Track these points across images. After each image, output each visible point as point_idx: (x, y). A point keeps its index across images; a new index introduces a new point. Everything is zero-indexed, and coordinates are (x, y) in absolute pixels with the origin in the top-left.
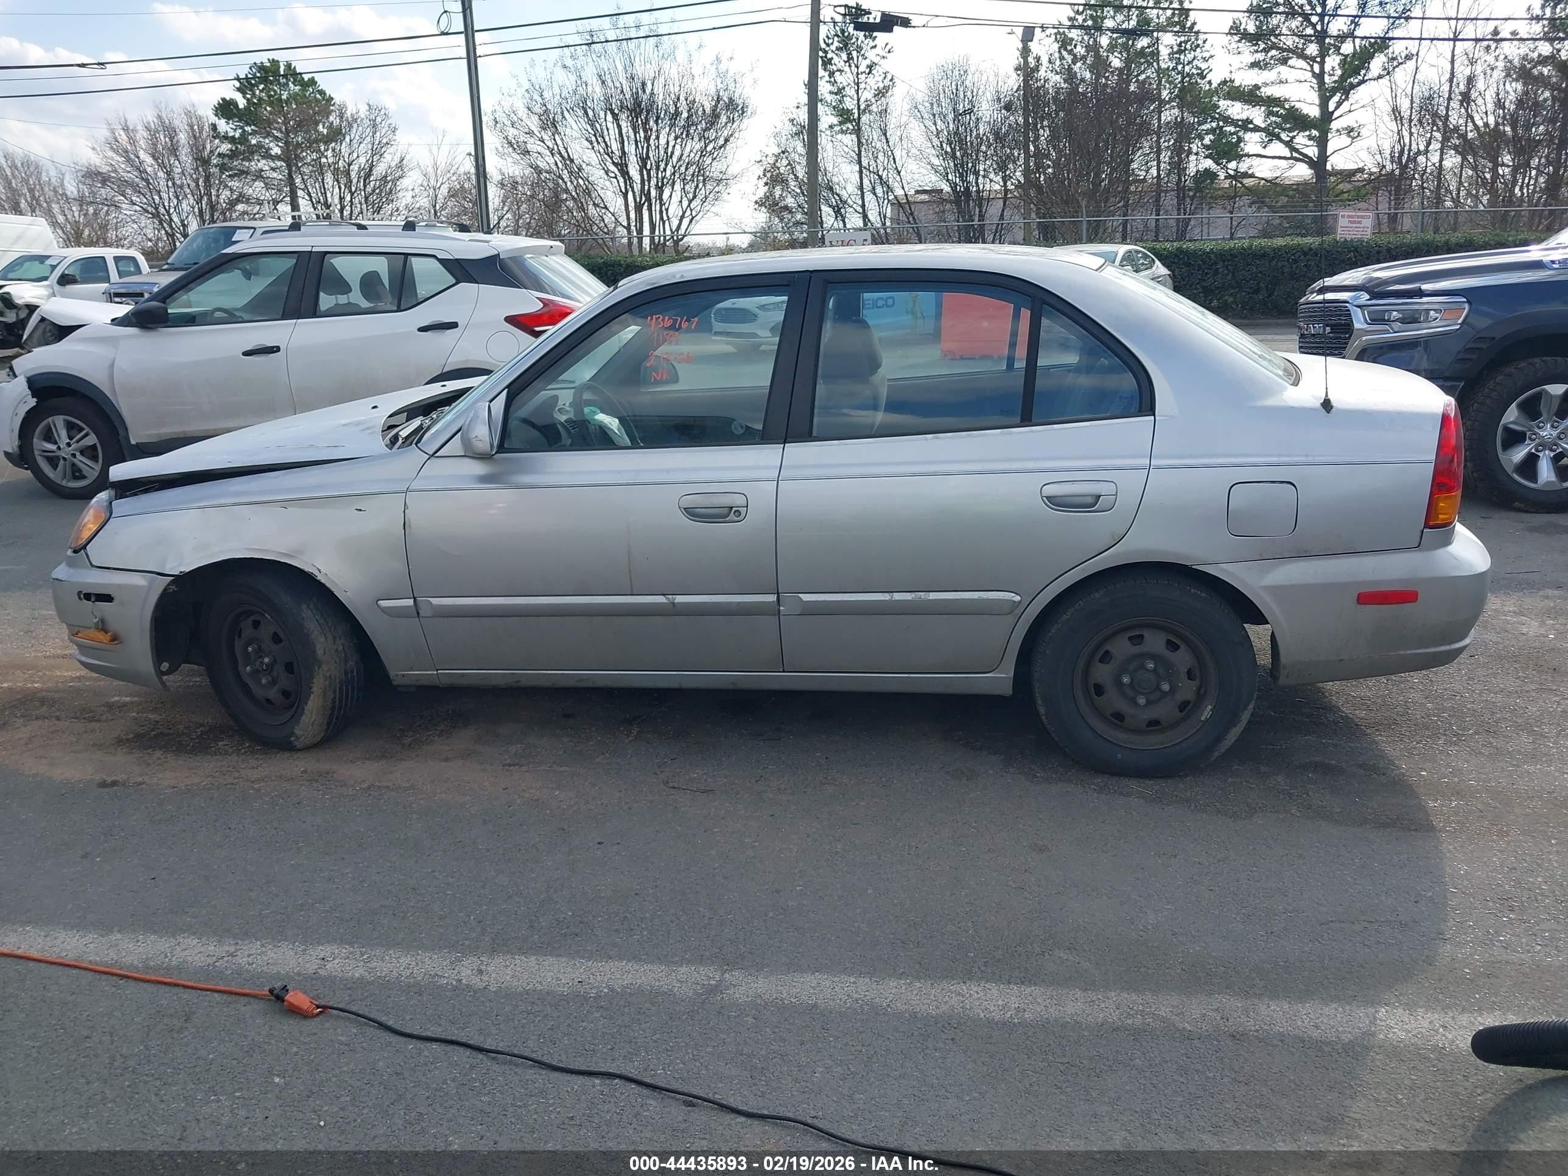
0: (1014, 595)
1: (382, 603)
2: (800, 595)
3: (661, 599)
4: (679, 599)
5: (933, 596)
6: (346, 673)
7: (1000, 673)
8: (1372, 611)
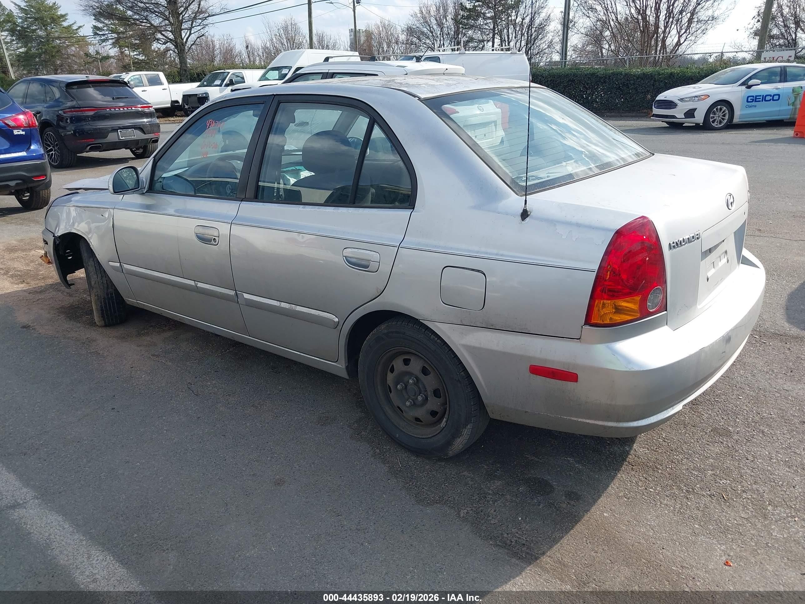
0: (335, 317)
1: (111, 263)
2: (244, 294)
3: (192, 283)
4: (200, 285)
5: (299, 308)
6: (107, 294)
7: (339, 365)
8: (539, 380)
